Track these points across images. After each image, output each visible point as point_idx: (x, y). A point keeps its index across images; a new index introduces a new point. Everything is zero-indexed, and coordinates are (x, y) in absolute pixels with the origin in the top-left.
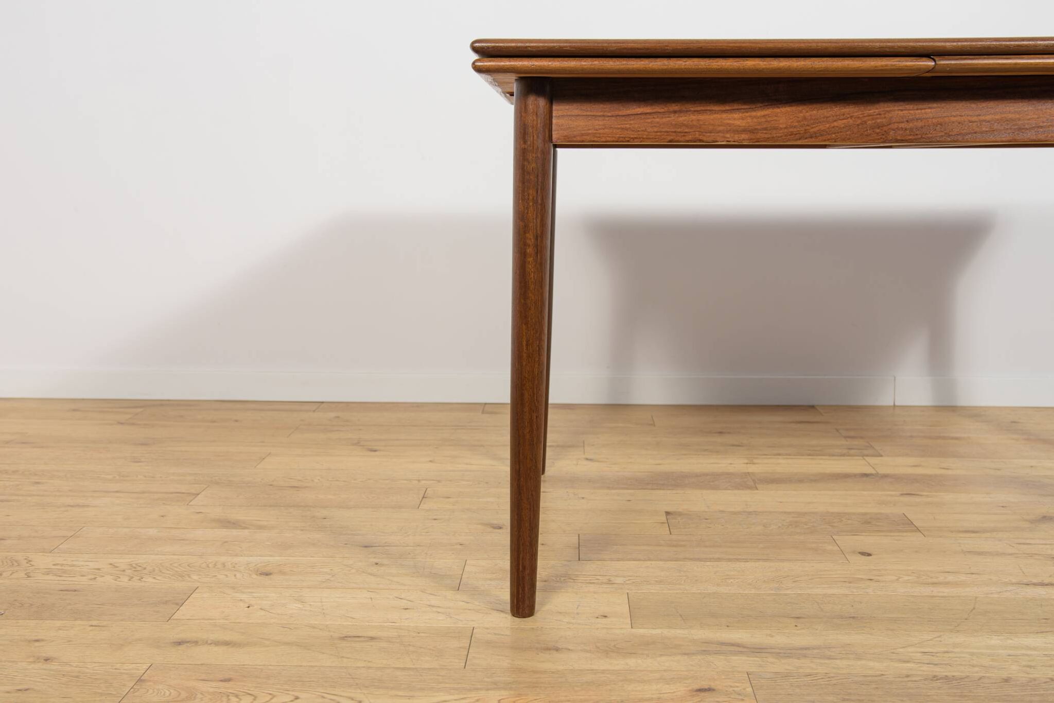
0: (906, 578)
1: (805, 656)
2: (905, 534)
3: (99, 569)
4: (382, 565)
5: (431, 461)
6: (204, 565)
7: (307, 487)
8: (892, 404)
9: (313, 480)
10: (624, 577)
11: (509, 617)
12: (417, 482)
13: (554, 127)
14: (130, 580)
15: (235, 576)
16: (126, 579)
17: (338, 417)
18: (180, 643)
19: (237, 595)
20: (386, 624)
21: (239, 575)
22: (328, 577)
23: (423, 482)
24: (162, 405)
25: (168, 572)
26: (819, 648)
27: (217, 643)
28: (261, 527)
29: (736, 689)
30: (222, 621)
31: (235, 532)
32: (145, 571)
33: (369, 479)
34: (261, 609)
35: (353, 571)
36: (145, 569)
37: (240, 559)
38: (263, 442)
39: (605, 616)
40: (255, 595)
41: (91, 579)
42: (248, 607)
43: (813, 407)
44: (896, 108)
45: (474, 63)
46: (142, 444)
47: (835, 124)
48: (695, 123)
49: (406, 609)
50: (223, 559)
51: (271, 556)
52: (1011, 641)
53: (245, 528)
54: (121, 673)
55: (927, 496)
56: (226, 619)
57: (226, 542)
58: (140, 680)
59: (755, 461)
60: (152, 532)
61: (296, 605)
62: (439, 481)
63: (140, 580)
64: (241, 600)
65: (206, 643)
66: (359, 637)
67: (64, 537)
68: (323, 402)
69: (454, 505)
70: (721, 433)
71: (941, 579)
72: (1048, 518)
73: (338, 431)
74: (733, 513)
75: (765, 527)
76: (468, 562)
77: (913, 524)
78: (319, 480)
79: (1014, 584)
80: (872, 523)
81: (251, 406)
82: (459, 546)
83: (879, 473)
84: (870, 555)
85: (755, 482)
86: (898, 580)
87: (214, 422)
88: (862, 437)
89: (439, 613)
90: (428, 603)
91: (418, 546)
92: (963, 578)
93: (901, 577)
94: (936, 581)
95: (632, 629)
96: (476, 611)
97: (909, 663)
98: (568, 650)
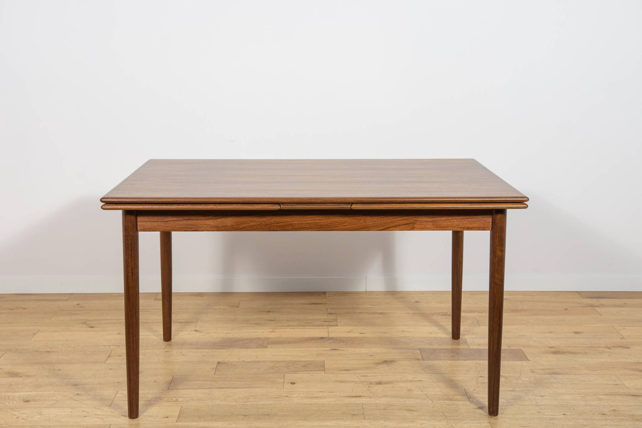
0: (302, 395)
4: (80, 395)
5: (119, 334)
7: (54, 352)
8: (365, 290)
9: (58, 347)
10: (183, 398)
11: (127, 419)
12: (108, 347)
13: (138, 226)
15: (13, 402)
17: (78, 304)
19: (13, 412)
20: (75, 424)
21: (15, 402)
22: (55, 402)
23: (111, 347)
28: (28, 376)
30: (5, 425)
31: (16, 379)
33: (86, 346)
34: (23, 419)
35: (67, 398)
37: (17, 394)
38: (36, 323)
39: (167, 417)
40: (21, 412)
42: (17, 418)
43: (325, 293)
44: (273, 218)
45: (101, 207)
47: (250, 224)
48: (194, 224)
49: (85, 416)
50: (9, 394)
51: (31, 392)
52: (323, 424)
53: (21, 377)
55: (342, 350)
56: (7, 424)
57: (11, 385)
59: (276, 330)
61: (38, 416)
62: (119, 346)
64: (14, 415)
68: (72, 294)
69: (122, 360)
70: (269, 312)
71: (316, 395)
72: (385, 362)
73: (76, 314)
74: (249, 362)
75: (258, 369)
76: (119, 392)
77: (324, 367)
78: (61, 347)
79: (344, 397)
80: (306, 366)
81: (34, 297)
82: (117, 384)
83: (329, 336)
84: (294, 383)
85: (268, 343)
86: (298, 396)
87: (12, 309)
88: (336, 314)
89: (98, 418)
90: (94, 413)
91: (99, 384)
92: (326, 394)
93: (300, 395)
94: (313, 396)
95: (176, 422)
96: (115, 416)
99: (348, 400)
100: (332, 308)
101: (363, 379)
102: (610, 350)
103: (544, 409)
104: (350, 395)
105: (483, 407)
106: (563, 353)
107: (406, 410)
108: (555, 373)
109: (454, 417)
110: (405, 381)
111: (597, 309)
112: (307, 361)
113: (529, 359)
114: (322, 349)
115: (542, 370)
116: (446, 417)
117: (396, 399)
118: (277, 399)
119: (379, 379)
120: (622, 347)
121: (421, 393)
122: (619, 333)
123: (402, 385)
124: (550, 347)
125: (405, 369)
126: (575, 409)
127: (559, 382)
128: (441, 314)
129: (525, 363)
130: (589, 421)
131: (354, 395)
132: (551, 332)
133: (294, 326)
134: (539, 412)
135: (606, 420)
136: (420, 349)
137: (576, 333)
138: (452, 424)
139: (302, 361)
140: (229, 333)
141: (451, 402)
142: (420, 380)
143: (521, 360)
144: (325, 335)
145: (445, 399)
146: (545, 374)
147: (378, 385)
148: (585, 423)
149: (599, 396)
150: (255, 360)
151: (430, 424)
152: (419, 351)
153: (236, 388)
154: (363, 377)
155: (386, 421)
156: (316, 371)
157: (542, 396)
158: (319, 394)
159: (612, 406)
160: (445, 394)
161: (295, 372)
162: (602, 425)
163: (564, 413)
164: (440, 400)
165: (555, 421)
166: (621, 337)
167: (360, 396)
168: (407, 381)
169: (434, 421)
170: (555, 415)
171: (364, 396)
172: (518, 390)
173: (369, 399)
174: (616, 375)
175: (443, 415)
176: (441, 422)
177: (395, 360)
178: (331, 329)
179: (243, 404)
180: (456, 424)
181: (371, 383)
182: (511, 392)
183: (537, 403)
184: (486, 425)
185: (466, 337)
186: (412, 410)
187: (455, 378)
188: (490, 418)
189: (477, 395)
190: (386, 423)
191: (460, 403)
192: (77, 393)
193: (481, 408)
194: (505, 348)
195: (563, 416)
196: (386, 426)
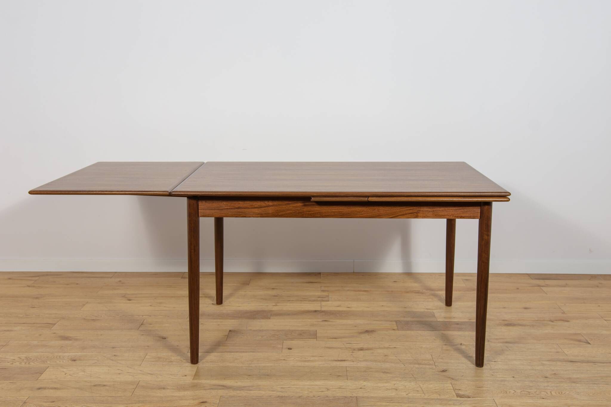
0: (297, 358)
1: (243, 390)
2: (310, 340)
3: (14, 360)
4: (117, 356)
5: (151, 305)
6: (53, 357)
7: (98, 320)
8: (353, 272)
9: (101, 316)
12: (141, 316)
14: (25, 364)
15: (63, 361)
16: (24, 364)
17: (120, 281)
18: (39, 389)
19: (62, 369)
20: (111, 380)
21: (64, 361)
22: (96, 361)
23: (144, 316)
24: (47, 275)
25: (39, 360)
26: (249, 387)
27: (52, 388)
28: (76, 340)
29: (214, 402)
30: (55, 380)
31: (67, 342)
32: (31, 360)
33: (124, 315)
34: (70, 375)
35: (106, 358)
36: (31, 359)
37: (66, 354)
38: (86, 296)
40: (69, 369)
41: (11, 364)
42: (65, 374)
43: (320, 273)
46: (37, 298)
49: (119, 374)
50: (60, 354)
51: (77, 352)
52: (312, 383)
53: (70, 340)
54: (19, 400)
55: (332, 322)
56: (57, 379)
57: (62, 347)
58: (25, 403)
59: (278, 304)
60: (35, 343)
61: (82, 373)
62: (150, 316)
63: (29, 364)
64: (63, 371)
65: (49, 388)
66: (100, 385)
67: (3, 345)
68: (116, 272)
70: (273, 289)
72: (367, 331)
73: (118, 289)
74: (254, 331)
75: (262, 337)
76: (148, 354)
77: (316, 335)
78: (104, 316)
79: (331, 360)
80: (302, 335)
81: (85, 275)
82: (147, 347)
83: (322, 310)
84: (291, 349)
85: (271, 315)
86: (293, 360)
87: (68, 285)
88: (328, 291)
89: (130, 375)
90: (128, 371)
91: (132, 347)
92: (316, 358)
93: (295, 359)
94: (306, 360)
95: (193, 380)
96: (143, 374)
97: (274, 391)
98: (168, 389)
99: (335, 363)
100: (325, 287)
101: (348, 346)
102: (553, 323)
103: (497, 373)
104: (336, 359)
105: (446, 371)
106: (514, 325)
107: (383, 372)
108: (507, 342)
109: (421, 378)
110: (382, 348)
111: (544, 289)
112: (302, 330)
114: (316, 320)
115: (496, 339)
116: (415, 378)
117: (375, 363)
118: (276, 362)
119: (361, 346)
120: (563, 320)
121: (395, 358)
122: (561, 309)
123: (380, 351)
124: (503, 320)
125: (383, 338)
126: (523, 372)
127: (510, 349)
128: (414, 292)
130: (534, 383)
131: (339, 359)
132: (504, 308)
133: (293, 301)
134: (493, 375)
135: (548, 382)
136: (396, 322)
137: (526, 308)
138: (420, 385)
139: (298, 330)
140: (240, 306)
141: (420, 366)
142: (395, 348)
144: (318, 308)
145: (415, 364)
146: (499, 343)
147: (360, 351)
148: (531, 385)
149: (544, 362)
150: (260, 329)
151: (402, 384)
152: (394, 323)
153: (244, 352)
154: (349, 344)
155: (365, 381)
156: (310, 338)
157: (495, 362)
158: (310, 358)
159: (553, 370)
160: (415, 359)
161: (292, 339)
162: (544, 387)
163: (513, 376)
164: (410, 364)
165: (505, 383)
166: (562, 312)
167: (344, 360)
168: (384, 348)
169: (405, 381)
170: (506, 378)
171: (349, 360)
173: (352, 363)
174: (557, 344)
175: (413, 377)
176: (411, 383)
177: (374, 330)
178: (324, 303)
179: (248, 365)
180: (423, 385)
181: (354, 350)
183: (491, 367)
184: (448, 385)
185: (434, 311)
186: (387, 373)
187: (424, 346)
188: (451, 379)
189: (441, 360)
190: (365, 383)
191: (427, 366)
192: (115, 354)
193: (444, 371)
194: (467, 320)
195: (513, 378)
196: (364, 386)
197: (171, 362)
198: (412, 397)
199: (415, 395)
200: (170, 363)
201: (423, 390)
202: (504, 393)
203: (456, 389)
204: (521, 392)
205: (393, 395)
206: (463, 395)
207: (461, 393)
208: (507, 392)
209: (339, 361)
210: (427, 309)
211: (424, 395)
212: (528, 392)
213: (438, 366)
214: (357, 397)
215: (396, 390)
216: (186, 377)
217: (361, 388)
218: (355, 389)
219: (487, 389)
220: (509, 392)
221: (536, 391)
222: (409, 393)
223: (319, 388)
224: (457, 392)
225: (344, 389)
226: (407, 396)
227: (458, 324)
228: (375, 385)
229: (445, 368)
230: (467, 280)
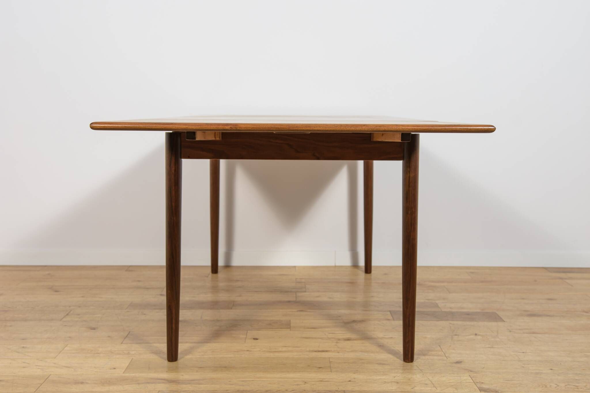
0: (264, 349)
1: (189, 384)
2: (281, 330)
4: (26, 347)
7: (11, 311)
8: (334, 265)
9: (16, 307)
10: (137, 351)
12: (68, 307)
23: (72, 307)
26: (199, 380)
33: (45, 306)
35: (10, 351)
43: (294, 267)
49: (24, 367)
52: (284, 375)
55: (309, 312)
59: (243, 295)
62: (80, 306)
68: (46, 266)
69: (79, 318)
71: (280, 349)
72: (354, 321)
73: (44, 281)
74: (211, 320)
76: (68, 346)
77: (290, 325)
78: (19, 307)
79: (310, 351)
80: (272, 325)
82: (68, 339)
83: (297, 300)
84: (257, 339)
85: (233, 305)
86: (260, 350)
88: (304, 283)
89: (39, 368)
90: (36, 364)
91: (49, 338)
92: (290, 349)
93: (262, 349)
94: (276, 350)
95: (123, 373)
96: (57, 367)
97: (233, 385)
98: (87, 383)
99: (314, 354)
100: (301, 278)
101: (330, 336)
102: (587, 314)
103: (528, 364)
104: (316, 349)
105: (461, 362)
106: (539, 316)
107: (377, 364)
108: (534, 333)
109: (430, 370)
111: (567, 281)
112: (272, 320)
113: (505, 320)
114: (290, 310)
115: (520, 329)
116: (421, 370)
117: (366, 354)
118: (237, 353)
119: (346, 336)
124: (525, 311)
125: (375, 328)
126: (562, 364)
127: (540, 340)
129: (500, 324)
131: (320, 350)
132: (523, 299)
133: (261, 291)
134: (523, 367)
136: (390, 311)
137: (550, 299)
138: (429, 378)
139: (267, 320)
140: (194, 296)
141: (426, 357)
142: (391, 338)
143: (496, 321)
144: (293, 299)
146: (524, 333)
147: (347, 342)
148: (577, 378)
149: (585, 353)
150: (218, 319)
151: (405, 377)
152: (389, 313)
154: (331, 334)
155: (355, 373)
156: (281, 328)
157: (523, 353)
158: (282, 349)
161: (259, 329)
163: (551, 368)
165: (542, 376)
167: (327, 351)
168: (378, 338)
169: (408, 373)
170: (542, 370)
171: (332, 351)
172: (496, 347)
173: (337, 354)
175: (418, 368)
176: (416, 375)
177: (364, 320)
178: (299, 294)
180: (432, 377)
182: (489, 349)
183: (520, 359)
184: (466, 378)
185: (437, 302)
186: (383, 364)
187: (429, 336)
188: (470, 372)
189: (454, 351)
190: (356, 376)
191: (436, 358)
192: (23, 346)
193: (459, 363)
194: (478, 311)
195: (550, 370)
196: (354, 378)
197: (99, 353)
198: (420, 391)
199: (423, 388)
200: (96, 355)
201: (433, 384)
202: (543, 387)
203: (477, 382)
204: (566, 386)
205: (393, 389)
206: (488, 389)
207: (484, 386)
208: (546, 386)
209: (319, 351)
210: (428, 300)
211: (435, 389)
212: (575, 386)
213: (449, 357)
214: (344, 391)
215: (398, 383)
216: (115, 370)
217: (350, 381)
218: (342, 382)
219: (518, 382)
220: (549, 386)
221: (586, 386)
222: (415, 387)
223: (294, 381)
224: (479, 385)
225: (327, 382)
226: (412, 389)
227: (468, 314)
228: (368, 378)
229: (458, 359)
230: (472, 273)
